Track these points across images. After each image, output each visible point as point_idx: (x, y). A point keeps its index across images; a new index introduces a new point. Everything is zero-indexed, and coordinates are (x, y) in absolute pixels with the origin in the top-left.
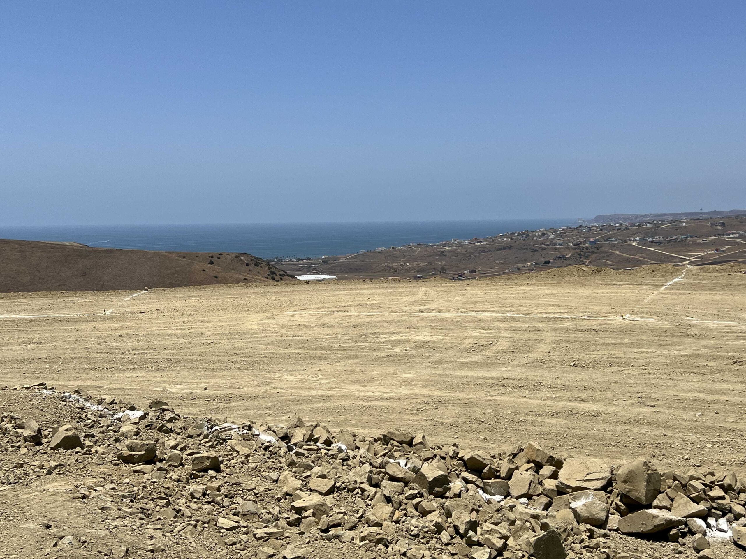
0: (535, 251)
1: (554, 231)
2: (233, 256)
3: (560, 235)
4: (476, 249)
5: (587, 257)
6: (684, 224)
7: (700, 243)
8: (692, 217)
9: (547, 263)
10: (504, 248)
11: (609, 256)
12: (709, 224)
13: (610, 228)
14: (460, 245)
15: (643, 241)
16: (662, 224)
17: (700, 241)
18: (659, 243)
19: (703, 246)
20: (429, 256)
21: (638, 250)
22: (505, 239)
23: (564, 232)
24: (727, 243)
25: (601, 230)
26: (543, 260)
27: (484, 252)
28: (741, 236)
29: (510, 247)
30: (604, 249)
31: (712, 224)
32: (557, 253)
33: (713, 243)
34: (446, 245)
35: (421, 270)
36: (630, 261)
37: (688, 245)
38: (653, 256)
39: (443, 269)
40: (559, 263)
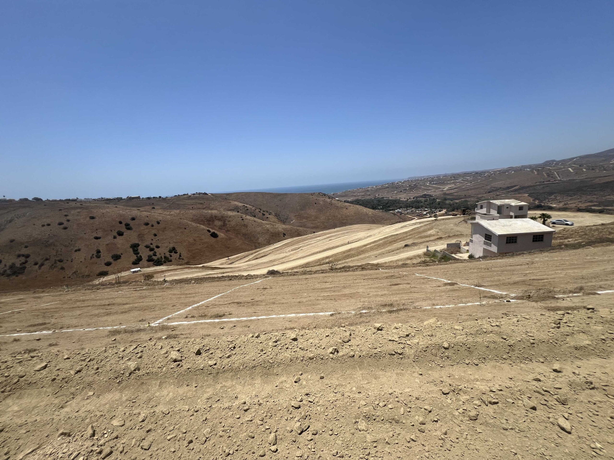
0: (397, 188)
1: (401, 182)
3: (403, 183)
4: (378, 188)
5: (413, 189)
6: (442, 178)
9: (401, 191)
10: (386, 188)
11: (420, 188)
13: (418, 180)
14: (372, 188)
15: (430, 183)
17: (449, 182)
18: (436, 184)
19: (450, 184)
20: (364, 191)
21: (429, 186)
22: (386, 185)
24: (458, 183)
25: (416, 181)
26: (399, 191)
27: (381, 189)
28: (462, 180)
29: (388, 188)
30: (418, 186)
32: (404, 188)
33: (453, 183)
34: (368, 188)
35: (363, 196)
36: (427, 190)
37: (445, 184)
38: (434, 187)
39: (369, 195)
40: (405, 191)
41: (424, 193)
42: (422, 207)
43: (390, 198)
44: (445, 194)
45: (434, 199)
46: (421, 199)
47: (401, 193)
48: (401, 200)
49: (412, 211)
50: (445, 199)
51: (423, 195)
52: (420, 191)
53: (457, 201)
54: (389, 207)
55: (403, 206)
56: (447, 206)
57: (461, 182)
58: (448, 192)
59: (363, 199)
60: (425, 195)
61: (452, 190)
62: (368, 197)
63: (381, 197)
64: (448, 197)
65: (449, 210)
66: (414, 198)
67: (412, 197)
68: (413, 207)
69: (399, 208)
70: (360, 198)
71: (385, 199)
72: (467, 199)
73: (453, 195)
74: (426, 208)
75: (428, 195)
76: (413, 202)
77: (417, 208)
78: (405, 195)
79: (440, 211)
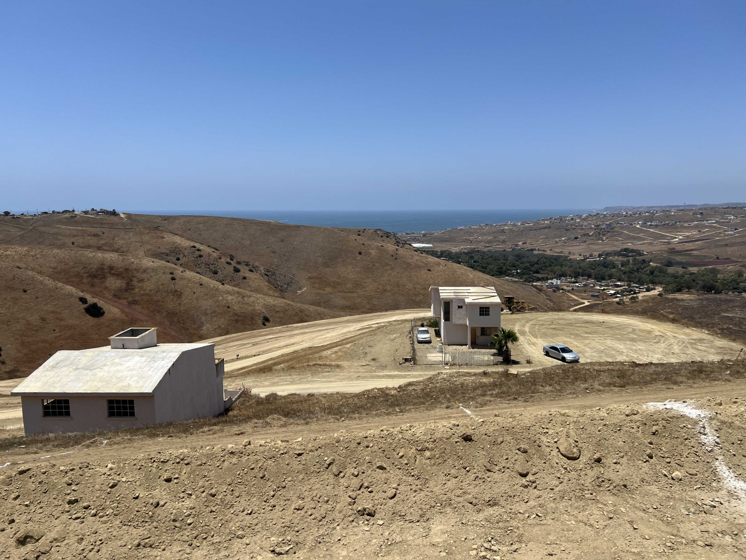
0: (567, 230)
1: (580, 217)
2: (373, 230)
3: (584, 219)
4: (526, 228)
5: (604, 235)
6: (673, 213)
7: (686, 227)
8: (678, 209)
9: (576, 238)
10: (545, 228)
11: (620, 234)
12: (691, 213)
13: (619, 215)
14: (514, 225)
15: (644, 225)
16: (656, 213)
17: (686, 225)
18: (656, 226)
19: (689, 228)
20: (494, 233)
21: (640, 231)
22: (546, 222)
23: (587, 217)
24: (707, 227)
25: (613, 216)
26: (573, 236)
27: (531, 230)
28: (717, 222)
29: (549, 228)
30: (616, 229)
31: (694, 214)
32: (583, 232)
33: (696, 226)
34: (505, 225)
35: (489, 242)
36: (635, 238)
37: (677, 227)
38: (652, 235)
39: (504, 242)
40: (584, 239)
41: (625, 246)
42: (611, 277)
43: (548, 253)
44: (673, 251)
45: (644, 261)
46: (616, 258)
47: (575, 243)
48: (572, 257)
49: (585, 285)
50: (669, 264)
51: (621, 250)
52: (618, 240)
53: (694, 270)
54: (538, 272)
55: (569, 273)
56: (668, 279)
57: (715, 227)
58: (679, 248)
59: (486, 250)
60: (626, 250)
61: (690, 244)
62: (500, 247)
63: (528, 246)
64: (679, 258)
65: (670, 287)
66: (600, 256)
67: (596, 254)
68: (590, 276)
69: (559, 277)
70: (481, 247)
71: (535, 252)
72: (719, 267)
73: (689, 255)
74: (619, 280)
75: (632, 251)
76: (593, 265)
77: (600, 278)
78: (584, 246)
79: (648, 290)
